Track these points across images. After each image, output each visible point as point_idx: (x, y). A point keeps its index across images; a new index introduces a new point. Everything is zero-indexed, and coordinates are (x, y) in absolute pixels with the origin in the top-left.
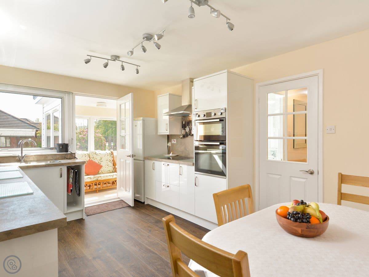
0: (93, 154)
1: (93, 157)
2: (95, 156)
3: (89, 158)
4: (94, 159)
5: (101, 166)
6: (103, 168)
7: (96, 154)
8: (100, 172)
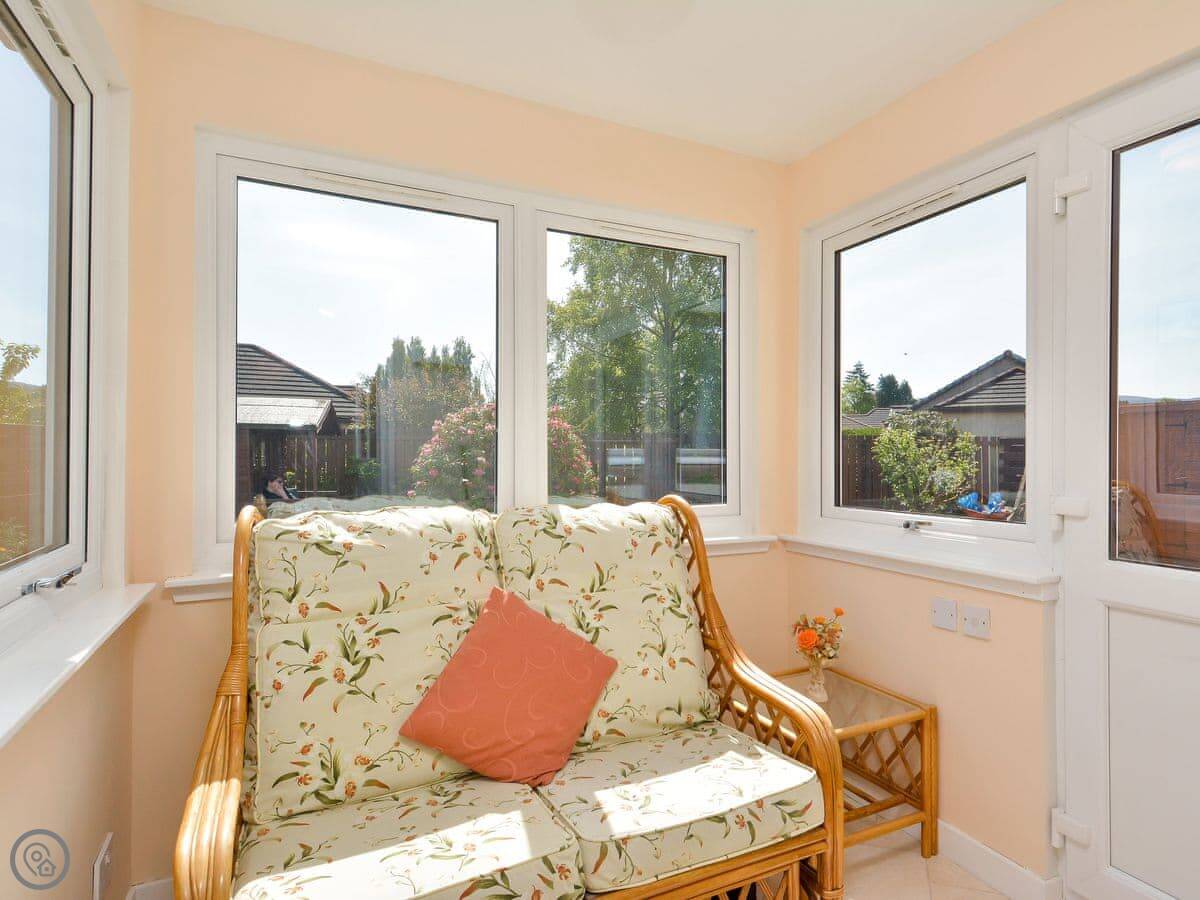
0: (527, 530)
1: (526, 564)
2: (545, 549)
3: (490, 580)
4: (540, 586)
5: (608, 667)
6: (616, 678)
7: (559, 531)
8: (597, 724)
